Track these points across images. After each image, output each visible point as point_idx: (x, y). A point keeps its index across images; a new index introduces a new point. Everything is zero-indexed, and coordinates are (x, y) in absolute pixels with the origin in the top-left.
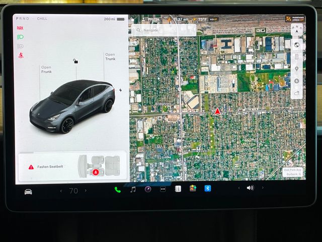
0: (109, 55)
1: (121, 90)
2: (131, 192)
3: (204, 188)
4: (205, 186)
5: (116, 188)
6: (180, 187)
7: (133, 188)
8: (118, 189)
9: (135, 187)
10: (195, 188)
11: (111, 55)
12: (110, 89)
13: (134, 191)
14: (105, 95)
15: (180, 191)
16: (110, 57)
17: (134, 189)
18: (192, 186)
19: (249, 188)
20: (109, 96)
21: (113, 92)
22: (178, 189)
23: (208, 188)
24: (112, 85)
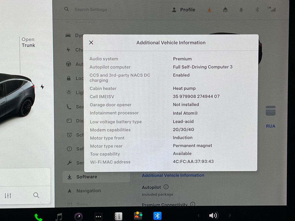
0: (27, 40)
1: (42, 87)
2: (56, 220)
4: (154, 213)
5: (36, 216)
6: (121, 214)
7: (58, 215)
8: (39, 217)
9: (61, 214)
10: (141, 215)
11: (30, 40)
12: (29, 85)
13: (61, 219)
14: (21, 94)
15: (121, 219)
16: (29, 43)
17: (60, 217)
18: (138, 213)
19: (211, 215)
20: (27, 94)
21: (32, 89)
22: (119, 216)
23: (158, 215)
24: (30, 80)
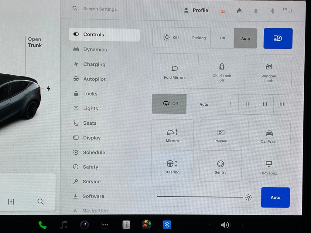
0: (33, 40)
1: (48, 89)
2: (61, 228)
3: (161, 224)
4: (164, 221)
5: (40, 223)
6: (129, 222)
7: (63, 222)
8: (43, 225)
9: (66, 222)
10: (150, 223)
11: (36, 40)
12: (35, 86)
13: (66, 227)
14: (26, 95)
15: (129, 227)
16: (35, 43)
17: (65, 225)
18: (146, 221)
19: (223, 225)
20: (32, 96)
21: (38, 91)
22: (126, 224)
23: (167, 224)
24: (36, 82)
